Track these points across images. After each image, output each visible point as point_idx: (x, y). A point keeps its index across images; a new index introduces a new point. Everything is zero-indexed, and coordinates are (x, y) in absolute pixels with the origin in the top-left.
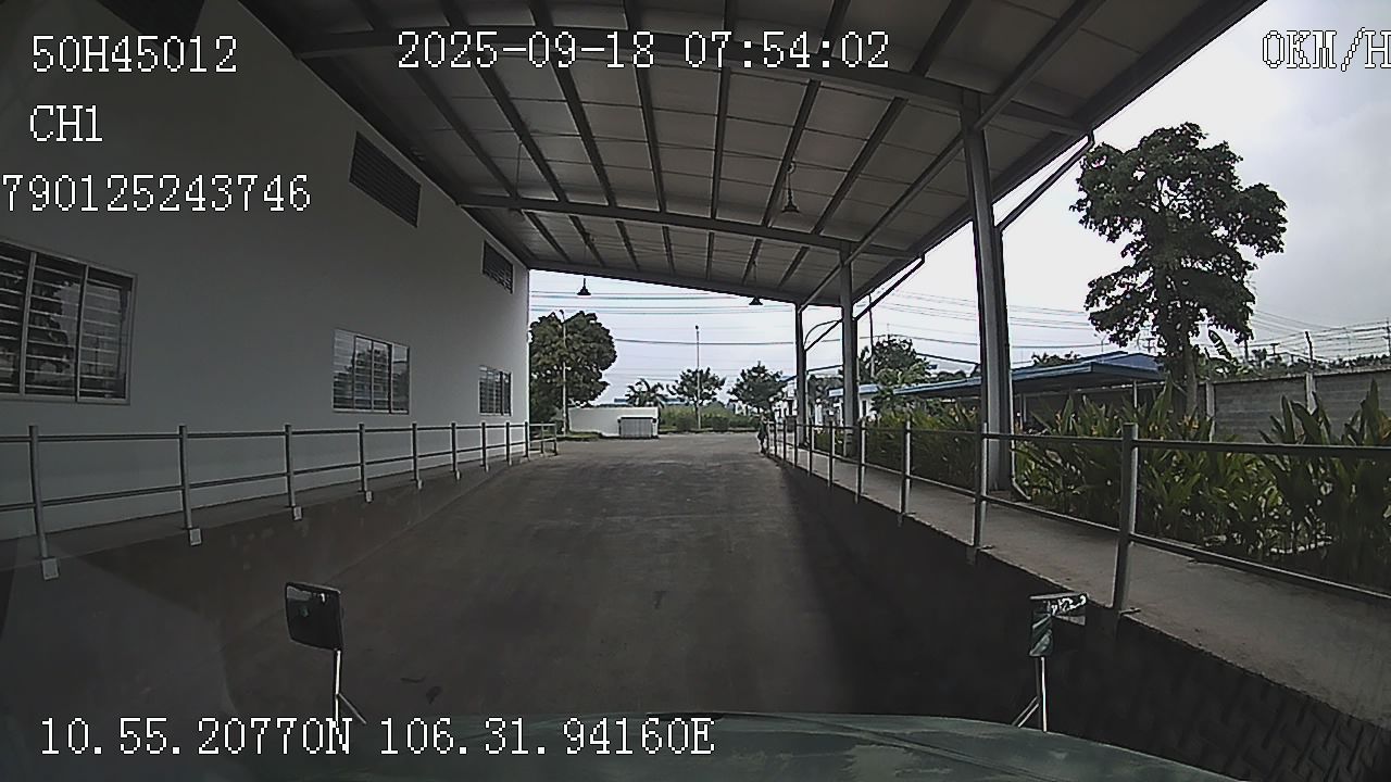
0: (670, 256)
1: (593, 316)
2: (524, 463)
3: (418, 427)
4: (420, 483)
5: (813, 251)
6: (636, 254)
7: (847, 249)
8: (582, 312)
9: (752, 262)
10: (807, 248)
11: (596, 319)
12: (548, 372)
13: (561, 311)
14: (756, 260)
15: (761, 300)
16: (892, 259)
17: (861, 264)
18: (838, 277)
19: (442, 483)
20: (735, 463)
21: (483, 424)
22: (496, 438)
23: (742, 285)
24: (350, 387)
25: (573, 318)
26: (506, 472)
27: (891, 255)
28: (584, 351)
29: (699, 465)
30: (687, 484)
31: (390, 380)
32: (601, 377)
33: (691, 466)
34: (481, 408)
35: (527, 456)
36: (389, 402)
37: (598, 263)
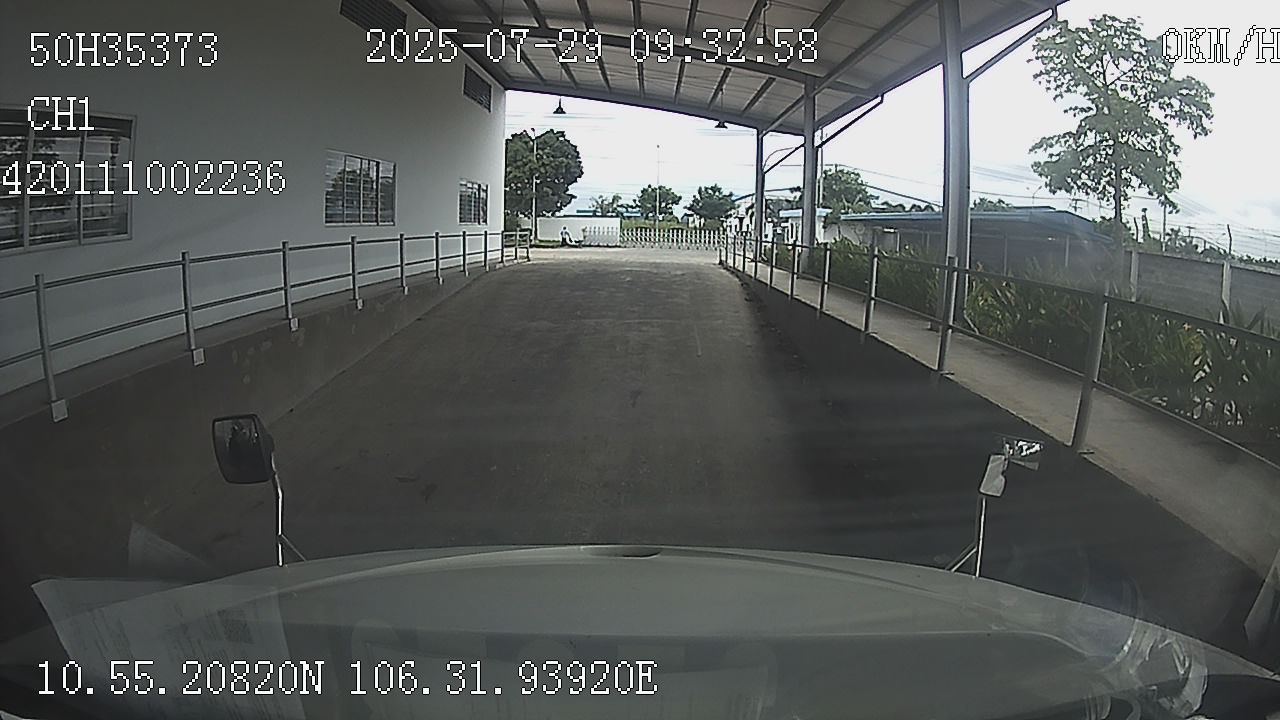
0: (641, 80)
1: (562, 134)
2: (500, 268)
3: (405, 237)
4: (406, 289)
5: (778, 82)
6: (609, 77)
7: (812, 84)
8: (552, 130)
9: (720, 88)
10: (774, 79)
11: (564, 136)
12: (519, 185)
13: (533, 130)
14: (724, 87)
15: (726, 124)
16: (853, 96)
17: (825, 100)
18: (803, 108)
19: (426, 288)
20: (697, 275)
21: (464, 233)
22: (475, 247)
23: (707, 109)
24: (341, 203)
25: (543, 135)
26: (484, 277)
27: (852, 92)
28: (553, 164)
29: (665, 274)
30: (653, 290)
31: (377, 195)
32: (568, 190)
33: (656, 274)
34: (460, 218)
35: (502, 261)
36: (376, 215)
37: (573, 85)
